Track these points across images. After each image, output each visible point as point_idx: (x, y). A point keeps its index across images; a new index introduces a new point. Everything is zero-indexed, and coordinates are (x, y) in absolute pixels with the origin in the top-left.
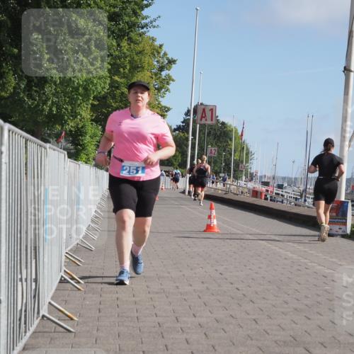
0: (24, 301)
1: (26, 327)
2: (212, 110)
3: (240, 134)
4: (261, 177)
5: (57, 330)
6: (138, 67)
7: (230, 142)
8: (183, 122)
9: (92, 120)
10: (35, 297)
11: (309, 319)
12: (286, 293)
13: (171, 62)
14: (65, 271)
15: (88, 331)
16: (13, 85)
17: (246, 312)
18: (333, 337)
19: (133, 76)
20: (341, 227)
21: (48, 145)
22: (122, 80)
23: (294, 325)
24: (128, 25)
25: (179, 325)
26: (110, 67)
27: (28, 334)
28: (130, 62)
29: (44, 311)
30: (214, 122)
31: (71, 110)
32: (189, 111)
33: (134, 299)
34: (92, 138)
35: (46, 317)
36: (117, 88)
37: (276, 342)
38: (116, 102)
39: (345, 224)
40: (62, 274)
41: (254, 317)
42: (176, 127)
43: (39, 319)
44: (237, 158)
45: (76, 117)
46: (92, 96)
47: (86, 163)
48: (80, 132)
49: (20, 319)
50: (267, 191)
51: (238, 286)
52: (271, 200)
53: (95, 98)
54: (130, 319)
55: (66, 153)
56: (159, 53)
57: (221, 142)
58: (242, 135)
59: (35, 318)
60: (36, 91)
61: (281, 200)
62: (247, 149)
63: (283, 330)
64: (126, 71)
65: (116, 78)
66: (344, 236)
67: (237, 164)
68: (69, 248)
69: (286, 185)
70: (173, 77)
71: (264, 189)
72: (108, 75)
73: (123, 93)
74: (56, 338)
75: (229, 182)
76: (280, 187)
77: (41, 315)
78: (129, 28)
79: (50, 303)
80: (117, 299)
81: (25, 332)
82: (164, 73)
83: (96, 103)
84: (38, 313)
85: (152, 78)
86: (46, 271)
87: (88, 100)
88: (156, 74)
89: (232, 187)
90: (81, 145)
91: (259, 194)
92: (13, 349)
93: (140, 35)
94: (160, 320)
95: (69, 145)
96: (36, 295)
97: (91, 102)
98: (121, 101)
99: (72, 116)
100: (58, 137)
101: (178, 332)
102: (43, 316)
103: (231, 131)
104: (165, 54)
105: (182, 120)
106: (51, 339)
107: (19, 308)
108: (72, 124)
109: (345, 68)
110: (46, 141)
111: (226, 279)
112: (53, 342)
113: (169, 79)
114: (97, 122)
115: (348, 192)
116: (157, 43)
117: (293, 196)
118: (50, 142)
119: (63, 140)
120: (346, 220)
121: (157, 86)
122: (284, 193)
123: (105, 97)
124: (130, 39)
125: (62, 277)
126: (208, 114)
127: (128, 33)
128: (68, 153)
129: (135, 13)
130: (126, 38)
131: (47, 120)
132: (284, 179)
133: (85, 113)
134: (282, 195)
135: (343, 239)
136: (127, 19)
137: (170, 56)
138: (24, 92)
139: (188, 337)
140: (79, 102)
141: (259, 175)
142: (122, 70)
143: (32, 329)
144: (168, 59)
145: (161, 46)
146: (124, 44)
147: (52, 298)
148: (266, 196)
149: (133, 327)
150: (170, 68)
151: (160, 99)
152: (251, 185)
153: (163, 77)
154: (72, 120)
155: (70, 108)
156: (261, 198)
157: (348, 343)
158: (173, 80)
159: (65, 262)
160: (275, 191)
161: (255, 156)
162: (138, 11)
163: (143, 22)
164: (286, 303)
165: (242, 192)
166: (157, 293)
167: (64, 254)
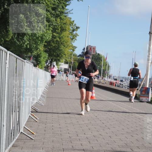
0: (14, 126)
1: (14, 137)
2: (94, 48)
3: (105, 58)
4: (114, 77)
5: (27, 138)
6: (64, 30)
7: (101, 62)
8: (82, 53)
9: (44, 51)
10: (18, 124)
11: (133, 136)
12: (123, 125)
13: (78, 28)
14: (31, 114)
15: (40, 139)
16: (11, 36)
17: (106, 133)
18: (143, 144)
19: (62, 33)
20: (147, 98)
21: (25, 61)
22: (57, 35)
23: (126, 139)
24: (60, 12)
25: (78, 137)
26: (52, 29)
27: (15, 140)
28: (60, 27)
29: (22, 130)
30: (95, 53)
31: (36, 47)
32: (84, 49)
33: (60, 126)
34: (44, 59)
35: (23, 133)
36: (55, 38)
37: (119, 146)
38: (54, 44)
39: (148, 97)
40: (30, 115)
41: (109, 135)
42: (79, 55)
43: (20, 133)
44: (104, 68)
45: (37, 49)
46: (45, 41)
47: (41, 69)
48: (39, 56)
49: (12, 133)
50: (116, 82)
51: (103, 122)
52: (118, 86)
53: (46, 42)
54: (57, 135)
55: (33, 64)
56: (72, 24)
57: (97, 62)
58: (106, 59)
59: (18, 133)
60: (21, 39)
61: (122, 86)
62: (108, 65)
63: (122, 141)
64: (59, 31)
65: (55, 34)
66: (148, 102)
67: (104, 71)
68: (33, 104)
69: (124, 80)
70: (78, 34)
71: (115, 81)
72: (51, 32)
73: (57, 40)
74: (26, 142)
75: (100, 78)
76: (122, 81)
77: (20, 132)
78: (60, 14)
79: (24, 127)
80: (53, 126)
81: (14, 139)
82: (74, 32)
83: (46, 44)
84: (19, 131)
85: (69, 34)
86: (23, 113)
87: (43, 43)
88: (71, 33)
89: (102, 80)
90: (39, 61)
91: (113, 84)
92: (8, 146)
93: (65, 17)
94: (70, 135)
95: (34, 61)
96: (19, 123)
97: (44, 43)
98: (56, 44)
99: (36, 49)
100: (30, 58)
101: (78, 140)
102: (21, 132)
103: (102, 57)
104: (75, 25)
105: (82, 52)
106: (24, 142)
107: (11, 129)
108: (35, 52)
109: (150, 32)
110: (25, 59)
111: (98, 119)
112: (25, 143)
113: (76, 35)
114: (46, 52)
115: (150, 84)
116: (72, 20)
117: (127, 85)
118: (26, 60)
119: (32, 59)
120: (149, 95)
121: (71, 38)
122: (123, 84)
123: (49, 42)
124: (61, 18)
125: (30, 116)
126: (93, 50)
127: (60, 16)
128: (34, 65)
129: (63, 8)
130: (59, 17)
131: (25, 51)
132: (123, 78)
133: (41, 48)
134: (122, 85)
135: (147, 103)
136: (59, 10)
137: (77, 26)
138: (16, 39)
139: (82, 143)
140: (39, 43)
141: (113, 76)
142: (57, 31)
143: (16, 138)
144: (76, 26)
145: (73, 21)
146: (59, 20)
147: (25, 125)
148: (116, 84)
149: (59, 138)
150: (77, 30)
151: (73, 43)
152: (109, 80)
153: (74, 34)
154: (36, 51)
155: (35, 46)
156: (114, 85)
157: (149, 147)
158: (78, 35)
159: (31, 110)
160: (119, 83)
161: (111, 68)
162: (64, 7)
163: (66, 11)
164: (123, 129)
165: (106, 83)
166: (69, 124)
167: (31, 107)
